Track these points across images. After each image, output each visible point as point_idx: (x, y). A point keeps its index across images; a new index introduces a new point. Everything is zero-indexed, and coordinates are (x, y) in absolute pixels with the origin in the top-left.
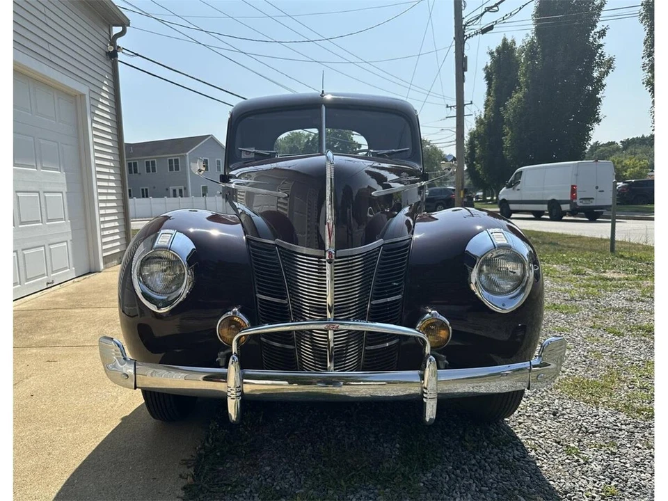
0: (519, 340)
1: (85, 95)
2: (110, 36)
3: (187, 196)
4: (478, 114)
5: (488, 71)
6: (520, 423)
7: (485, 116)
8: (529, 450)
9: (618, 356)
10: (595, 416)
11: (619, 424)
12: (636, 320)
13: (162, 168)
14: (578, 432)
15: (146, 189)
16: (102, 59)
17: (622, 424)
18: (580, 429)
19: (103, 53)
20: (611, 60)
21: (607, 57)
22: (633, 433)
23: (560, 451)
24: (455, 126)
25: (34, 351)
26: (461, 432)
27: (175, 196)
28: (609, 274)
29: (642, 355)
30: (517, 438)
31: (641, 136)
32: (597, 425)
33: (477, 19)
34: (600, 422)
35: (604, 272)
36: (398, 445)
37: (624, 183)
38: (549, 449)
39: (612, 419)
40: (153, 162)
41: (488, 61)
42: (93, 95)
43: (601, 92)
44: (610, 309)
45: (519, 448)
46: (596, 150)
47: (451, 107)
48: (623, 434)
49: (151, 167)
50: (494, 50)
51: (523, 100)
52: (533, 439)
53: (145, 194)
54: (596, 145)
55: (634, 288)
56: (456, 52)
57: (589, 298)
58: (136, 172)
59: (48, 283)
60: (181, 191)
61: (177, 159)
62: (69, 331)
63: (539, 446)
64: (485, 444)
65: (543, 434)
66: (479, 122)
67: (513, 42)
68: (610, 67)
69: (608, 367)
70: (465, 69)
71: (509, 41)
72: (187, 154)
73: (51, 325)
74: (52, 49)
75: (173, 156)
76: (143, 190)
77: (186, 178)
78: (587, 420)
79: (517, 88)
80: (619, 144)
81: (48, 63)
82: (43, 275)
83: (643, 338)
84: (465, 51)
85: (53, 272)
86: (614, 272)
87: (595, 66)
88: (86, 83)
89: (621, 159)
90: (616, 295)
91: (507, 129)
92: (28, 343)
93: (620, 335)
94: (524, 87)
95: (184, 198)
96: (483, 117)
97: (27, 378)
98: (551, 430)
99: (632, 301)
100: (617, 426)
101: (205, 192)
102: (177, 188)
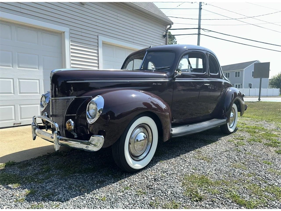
2: (166, 29)
16: (160, 38)
49: (227, 75)
74: (135, 38)
75: (237, 71)
77: (242, 80)
101: (250, 86)
102: (238, 84)
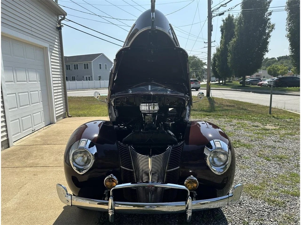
0: (225, 182)
1: (47, 47)
2: (58, 20)
3: (92, 80)
4: (217, 46)
5: (222, 28)
6: (226, 208)
7: (220, 47)
8: (229, 222)
9: (268, 172)
10: (256, 204)
11: (265, 209)
12: (276, 152)
13: (81, 67)
14: (248, 213)
15: (74, 77)
16: (54, 30)
17: (266, 209)
18: (249, 212)
19: (55, 28)
20: (273, 25)
21: (272, 24)
22: (270, 213)
23: (240, 223)
24: (207, 51)
25: (28, 169)
26: (203, 213)
27: (87, 80)
28: (268, 127)
29: (277, 172)
30: (224, 216)
31: (286, 55)
32: (256, 209)
33: (218, 9)
34: (257, 207)
35: (266, 125)
36: (177, 220)
37: (277, 78)
38: (236, 222)
39: (262, 206)
40: (77, 65)
41: (222, 23)
42: (51, 47)
43: (269, 39)
44: (266, 146)
45: (225, 221)
46: (266, 61)
47: (206, 43)
48: (266, 213)
49: (76, 67)
50: (225, 19)
51: (236, 42)
52: (231, 217)
53: (74, 79)
54: (267, 59)
55: (277, 134)
56: (208, 23)
57: (258, 140)
58: (69, 69)
59: (32, 131)
60: (89, 78)
61: (88, 64)
62: (42, 158)
63: (233, 220)
64: (212, 219)
65: (235, 214)
66: (218, 50)
67: (233, 16)
68: (273, 28)
69: (263, 178)
70: (212, 30)
71: (231, 15)
72: (92, 61)
73: (34, 154)
74: (33, 30)
75: (86, 63)
76: (73, 77)
77: (92, 72)
78: (252, 207)
79: (234, 36)
80: (276, 59)
81: (31, 36)
82: (30, 127)
83: (278, 162)
84: (212, 22)
85: (35, 126)
86: (270, 125)
87: (267, 28)
88: (47, 42)
89: (277, 66)
90: (270, 138)
91: (229, 54)
92: (25, 165)
93: (269, 160)
94: (237, 36)
95: (90, 81)
96: (219, 48)
97: (25, 184)
98: (238, 212)
99: (276, 142)
100: (264, 209)
101: (100, 78)
102: (88, 76)
